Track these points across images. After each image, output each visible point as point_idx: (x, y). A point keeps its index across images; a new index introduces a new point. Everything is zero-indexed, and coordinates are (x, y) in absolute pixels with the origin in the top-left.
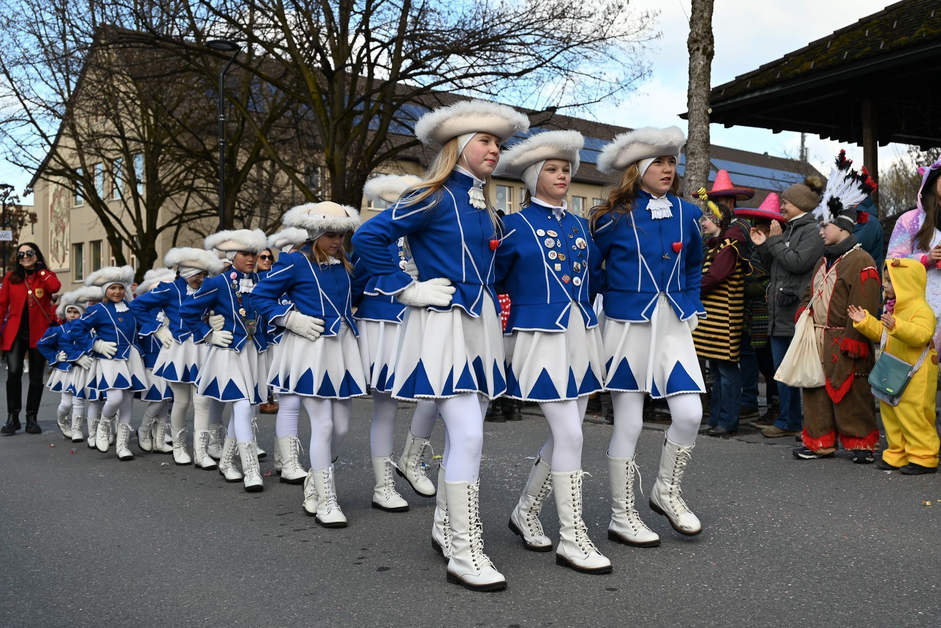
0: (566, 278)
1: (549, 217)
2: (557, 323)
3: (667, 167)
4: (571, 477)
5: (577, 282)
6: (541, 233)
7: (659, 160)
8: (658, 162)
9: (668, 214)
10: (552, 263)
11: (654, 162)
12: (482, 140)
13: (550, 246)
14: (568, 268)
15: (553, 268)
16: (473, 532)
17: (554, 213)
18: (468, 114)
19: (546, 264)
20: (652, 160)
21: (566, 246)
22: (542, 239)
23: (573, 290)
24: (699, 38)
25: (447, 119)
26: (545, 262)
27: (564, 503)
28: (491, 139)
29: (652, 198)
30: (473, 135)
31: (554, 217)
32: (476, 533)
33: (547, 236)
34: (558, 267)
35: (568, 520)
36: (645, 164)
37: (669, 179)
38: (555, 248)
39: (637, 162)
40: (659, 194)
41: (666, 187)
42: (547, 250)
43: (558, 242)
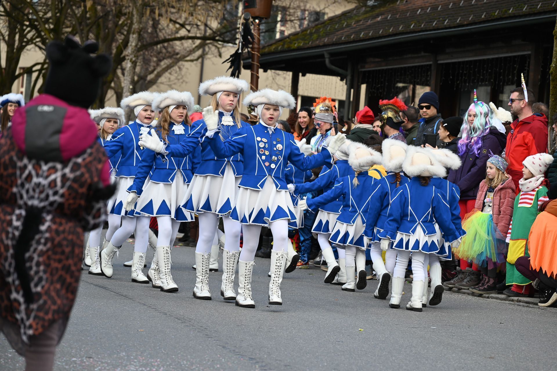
0: (267, 164)
1: (266, 132)
2: (258, 186)
3: (181, 110)
4: (246, 264)
5: (273, 166)
6: (259, 139)
7: (178, 107)
8: (177, 108)
9: (183, 132)
10: (261, 155)
11: (175, 108)
12: (226, 95)
13: (262, 146)
14: (269, 158)
15: (261, 158)
16: (204, 275)
17: (268, 129)
18: (220, 83)
19: (258, 155)
20: (175, 106)
21: (271, 147)
22: (258, 142)
23: (270, 170)
24: (129, 54)
25: (211, 85)
26: (257, 154)
27: (241, 276)
28: (230, 94)
29: (175, 125)
30: (222, 92)
31: (268, 132)
32: (205, 276)
33: (261, 141)
34: (264, 157)
35: (242, 284)
36: (172, 108)
37: (182, 116)
38: (264, 148)
39: (168, 106)
40: (178, 123)
41: (181, 120)
42: (259, 148)
43: (267, 145)
